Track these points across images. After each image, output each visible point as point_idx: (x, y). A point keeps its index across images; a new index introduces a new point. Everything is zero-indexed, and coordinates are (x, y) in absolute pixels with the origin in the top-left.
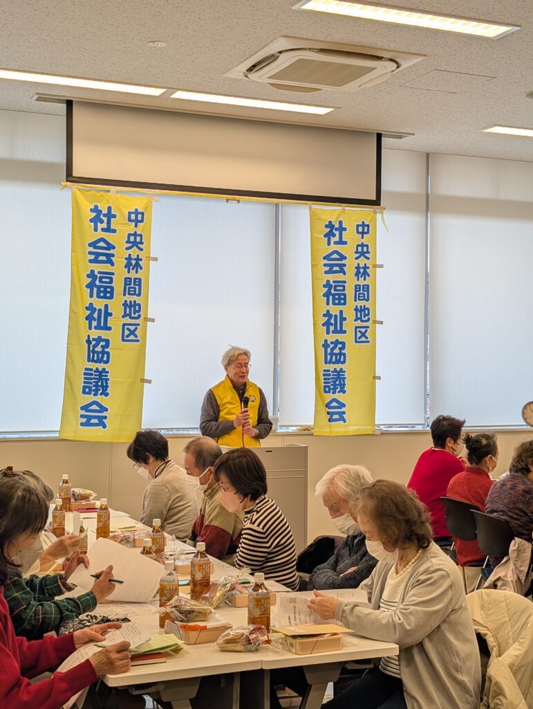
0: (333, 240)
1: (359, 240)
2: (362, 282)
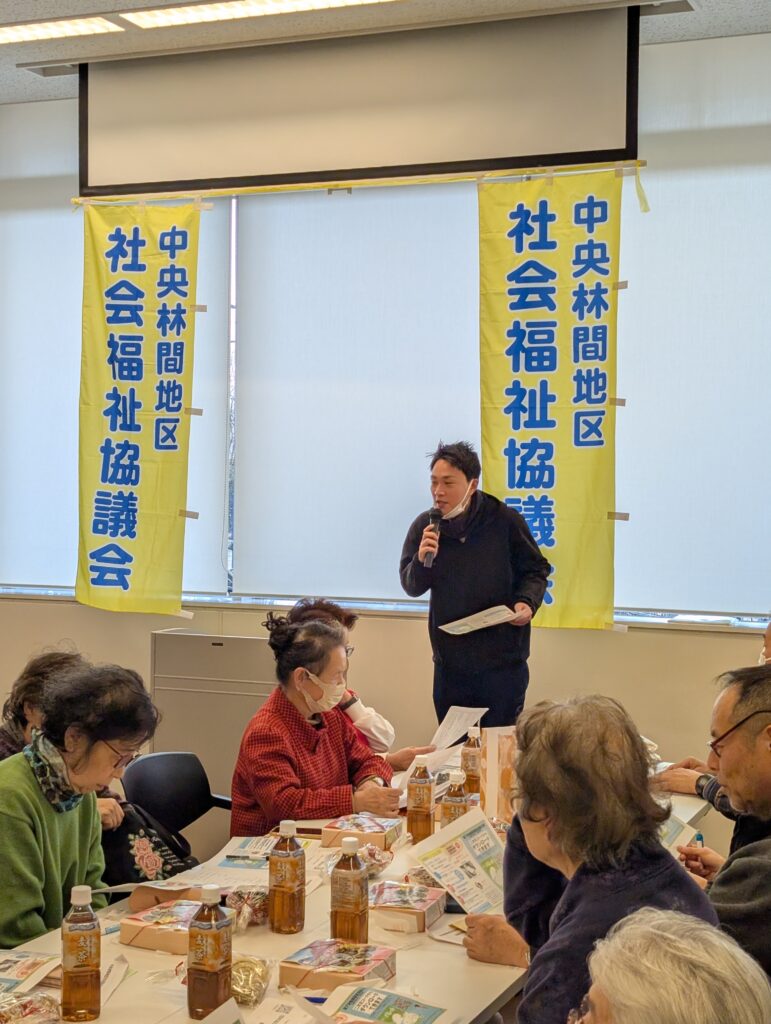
0: (527, 239)
1: (582, 235)
2: (590, 321)
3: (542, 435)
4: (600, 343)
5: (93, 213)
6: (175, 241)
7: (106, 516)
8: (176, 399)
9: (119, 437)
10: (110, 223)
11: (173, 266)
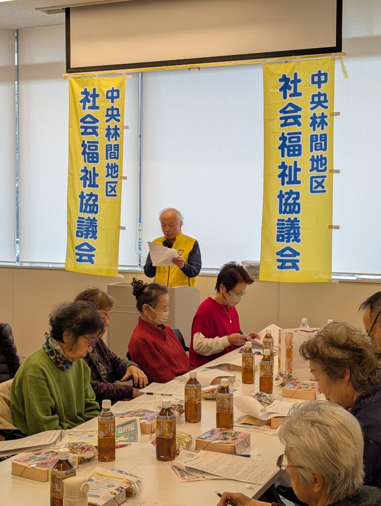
0: (289, 92)
1: (315, 90)
2: (319, 131)
3: (294, 188)
4: (323, 142)
5: (74, 82)
6: (114, 94)
7: (83, 229)
8: (116, 172)
9: (88, 190)
10: (81, 85)
11: (113, 107)
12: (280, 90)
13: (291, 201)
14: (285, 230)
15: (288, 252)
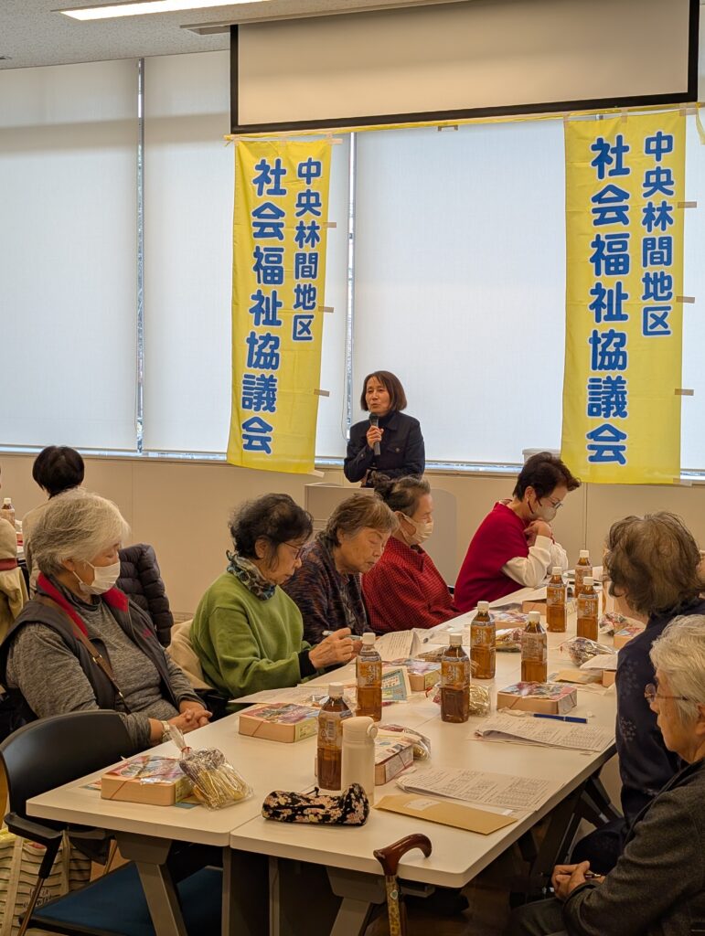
0: (608, 168)
1: (651, 163)
3: (617, 326)
4: (665, 251)
5: (243, 147)
6: (311, 170)
7: (251, 394)
8: (310, 299)
9: (262, 330)
10: (256, 155)
11: (309, 191)
12: (594, 164)
13: (611, 348)
14: (601, 396)
15: (607, 433)
